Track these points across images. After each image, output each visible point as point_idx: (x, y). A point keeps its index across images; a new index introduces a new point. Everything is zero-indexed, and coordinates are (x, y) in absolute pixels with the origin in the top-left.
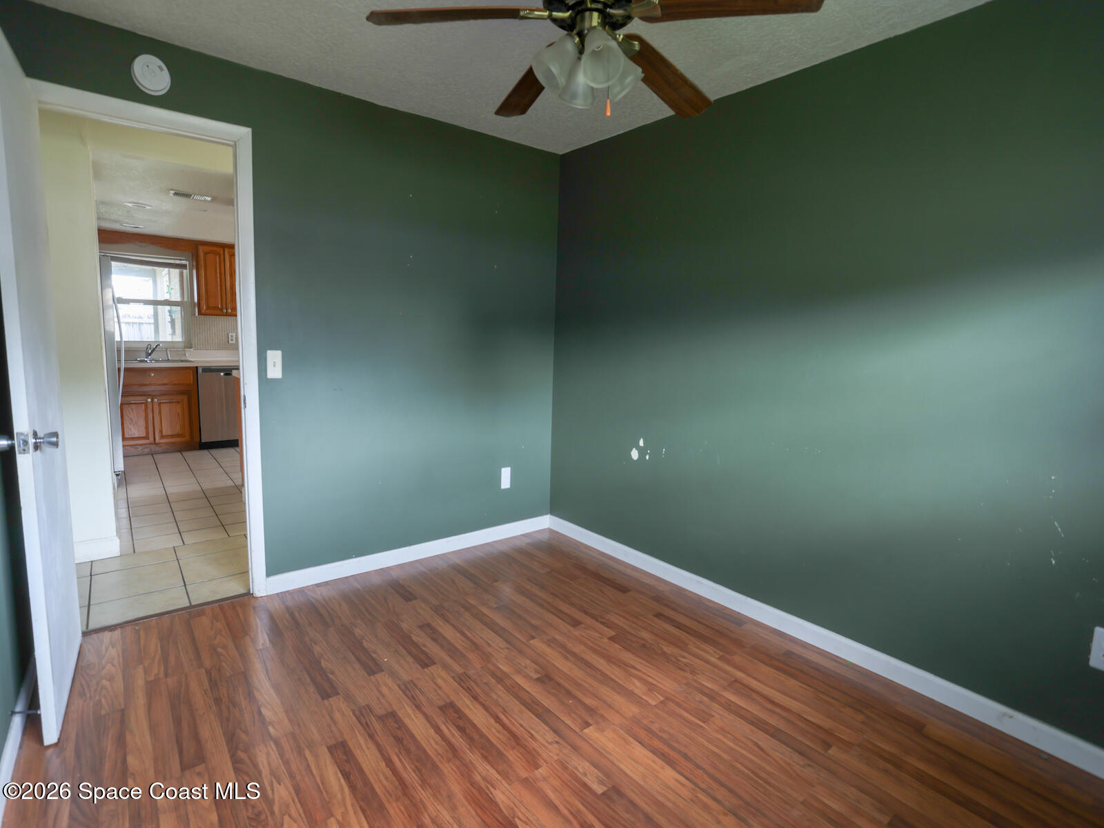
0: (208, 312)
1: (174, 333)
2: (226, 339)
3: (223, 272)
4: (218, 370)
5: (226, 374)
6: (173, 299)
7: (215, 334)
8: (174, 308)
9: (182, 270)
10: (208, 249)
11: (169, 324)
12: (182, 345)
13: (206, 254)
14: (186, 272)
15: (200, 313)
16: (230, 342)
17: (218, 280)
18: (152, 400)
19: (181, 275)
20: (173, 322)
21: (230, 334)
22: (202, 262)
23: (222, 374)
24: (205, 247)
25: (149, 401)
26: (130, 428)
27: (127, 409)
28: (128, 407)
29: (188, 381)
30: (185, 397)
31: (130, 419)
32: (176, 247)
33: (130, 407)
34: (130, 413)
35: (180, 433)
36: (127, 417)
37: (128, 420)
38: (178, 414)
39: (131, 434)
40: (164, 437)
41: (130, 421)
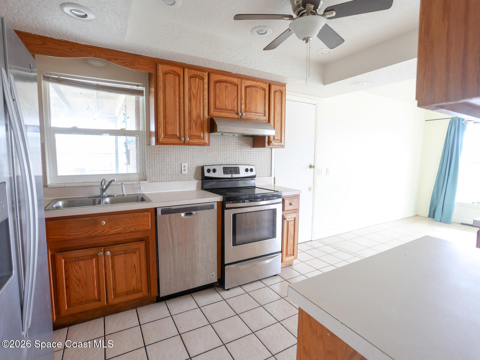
0: (167, 140)
1: (128, 163)
2: (179, 169)
3: (182, 95)
4: (178, 210)
5: (187, 214)
6: (128, 128)
7: (169, 165)
8: (130, 138)
9: (138, 96)
10: (167, 68)
11: (125, 154)
12: (137, 177)
13: (165, 74)
14: (142, 99)
15: (157, 142)
16: (183, 172)
17: (177, 105)
18: (104, 252)
19: (137, 103)
20: (128, 153)
21: (183, 165)
22: (161, 84)
23: (183, 215)
24: (164, 66)
25: (100, 255)
26: (77, 291)
27: (74, 266)
28: (75, 265)
29: (146, 226)
30: (142, 245)
31: (77, 280)
32: (134, 65)
33: (78, 264)
34: (77, 272)
35: (136, 288)
36: (74, 277)
37: (75, 281)
38: (134, 266)
39: (78, 299)
40: (118, 295)
41: (77, 282)
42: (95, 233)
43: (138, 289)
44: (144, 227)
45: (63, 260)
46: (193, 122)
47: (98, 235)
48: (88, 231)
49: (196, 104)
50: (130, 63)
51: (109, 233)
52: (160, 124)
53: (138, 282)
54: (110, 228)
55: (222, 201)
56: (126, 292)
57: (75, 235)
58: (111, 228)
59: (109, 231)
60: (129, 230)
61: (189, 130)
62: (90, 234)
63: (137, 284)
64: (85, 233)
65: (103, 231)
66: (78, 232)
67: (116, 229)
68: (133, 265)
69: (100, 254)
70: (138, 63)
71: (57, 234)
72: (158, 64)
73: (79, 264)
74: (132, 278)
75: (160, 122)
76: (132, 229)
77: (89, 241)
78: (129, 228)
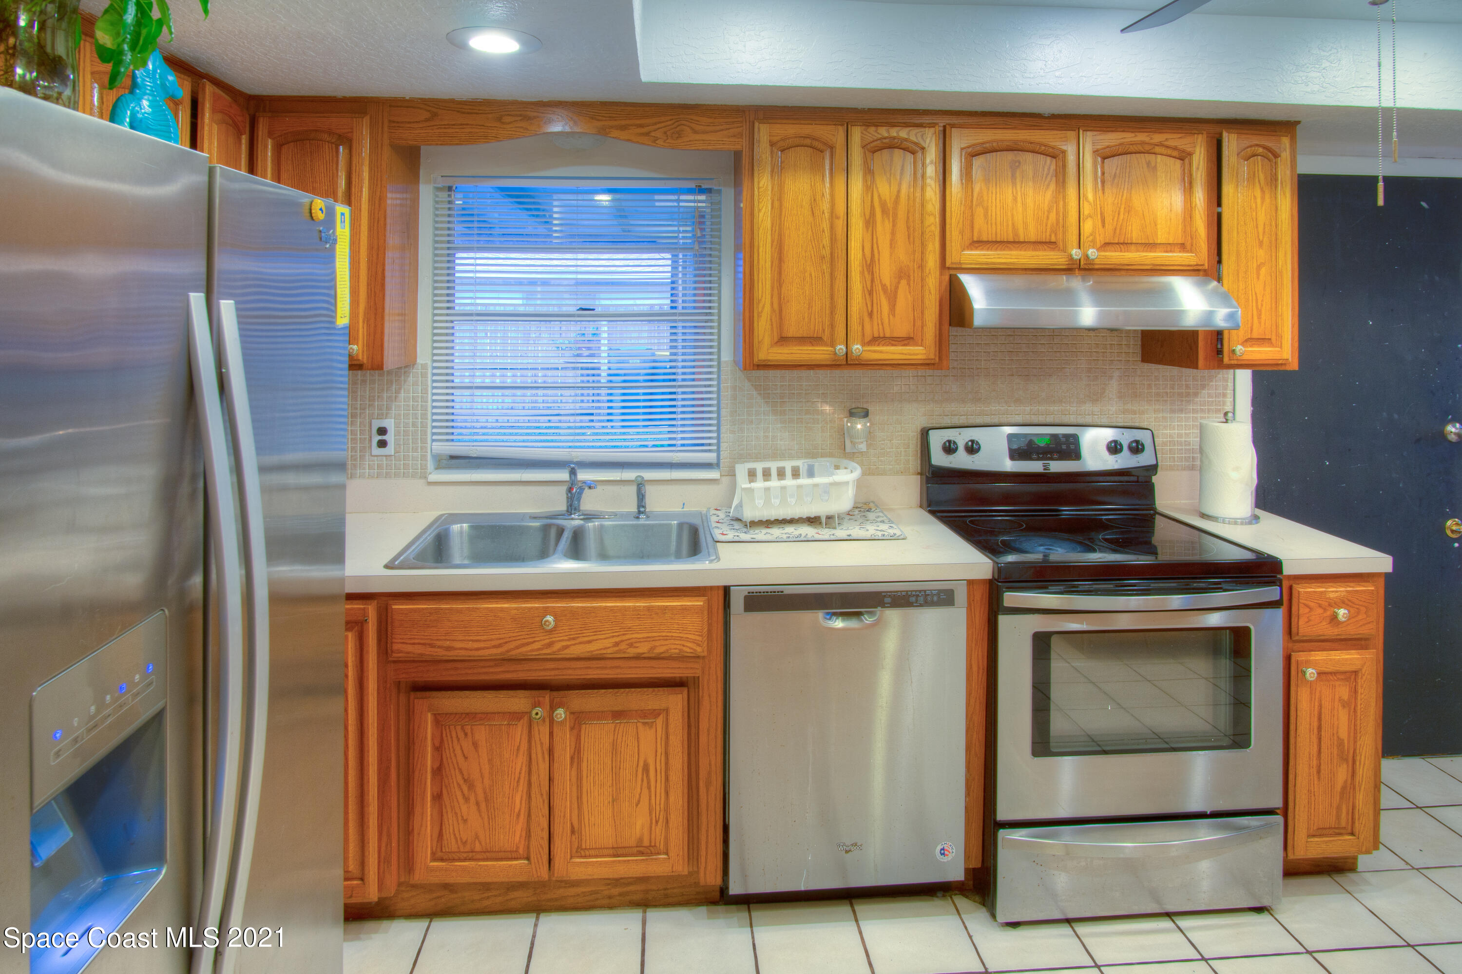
0: (783, 356)
2: (837, 437)
3: (840, 210)
10: (789, 131)
13: (782, 149)
15: (751, 362)
16: (850, 447)
18: (550, 711)
22: (765, 182)
24: (779, 126)
25: (538, 717)
26: (462, 817)
27: (458, 740)
28: (461, 735)
29: (689, 644)
30: (675, 701)
31: (465, 781)
32: (679, 137)
33: (469, 734)
34: (466, 758)
35: (646, 843)
36: (457, 771)
37: (458, 784)
38: (646, 768)
39: (464, 840)
40: (587, 853)
41: (465, 788)
42: (524, 649)
43: (655, 846)
44: (684, 646)
45: (429, 715)
46: (882, 293)
47: (532, 655)
48: (502, 641)
49: (893, 233)
50: (665, 133)
51: (568, 653)
52: (761, 305)
53: (657, 822)
54: (569, 640)
55: (991, 578)
56: (613, 848)
57: (466, 649)
58: (574, 639)
59: (567, 647)
60: (632, 652)
61: (867, 319)
62: (508, 651)
63: (651, 827)
64: (495, 647)
65: (550, 645)
66: (472, 641)
67: (589, 642)
68: (641, 764)
69: (537, 714)
70: (692, 128)
71: (416, 641)
72: (756, 124)
73: (472, 734)
74: (637, 805)
75: (759, 301)
76: (643, 649)
77: (508, 672)
78: (631, 645)
